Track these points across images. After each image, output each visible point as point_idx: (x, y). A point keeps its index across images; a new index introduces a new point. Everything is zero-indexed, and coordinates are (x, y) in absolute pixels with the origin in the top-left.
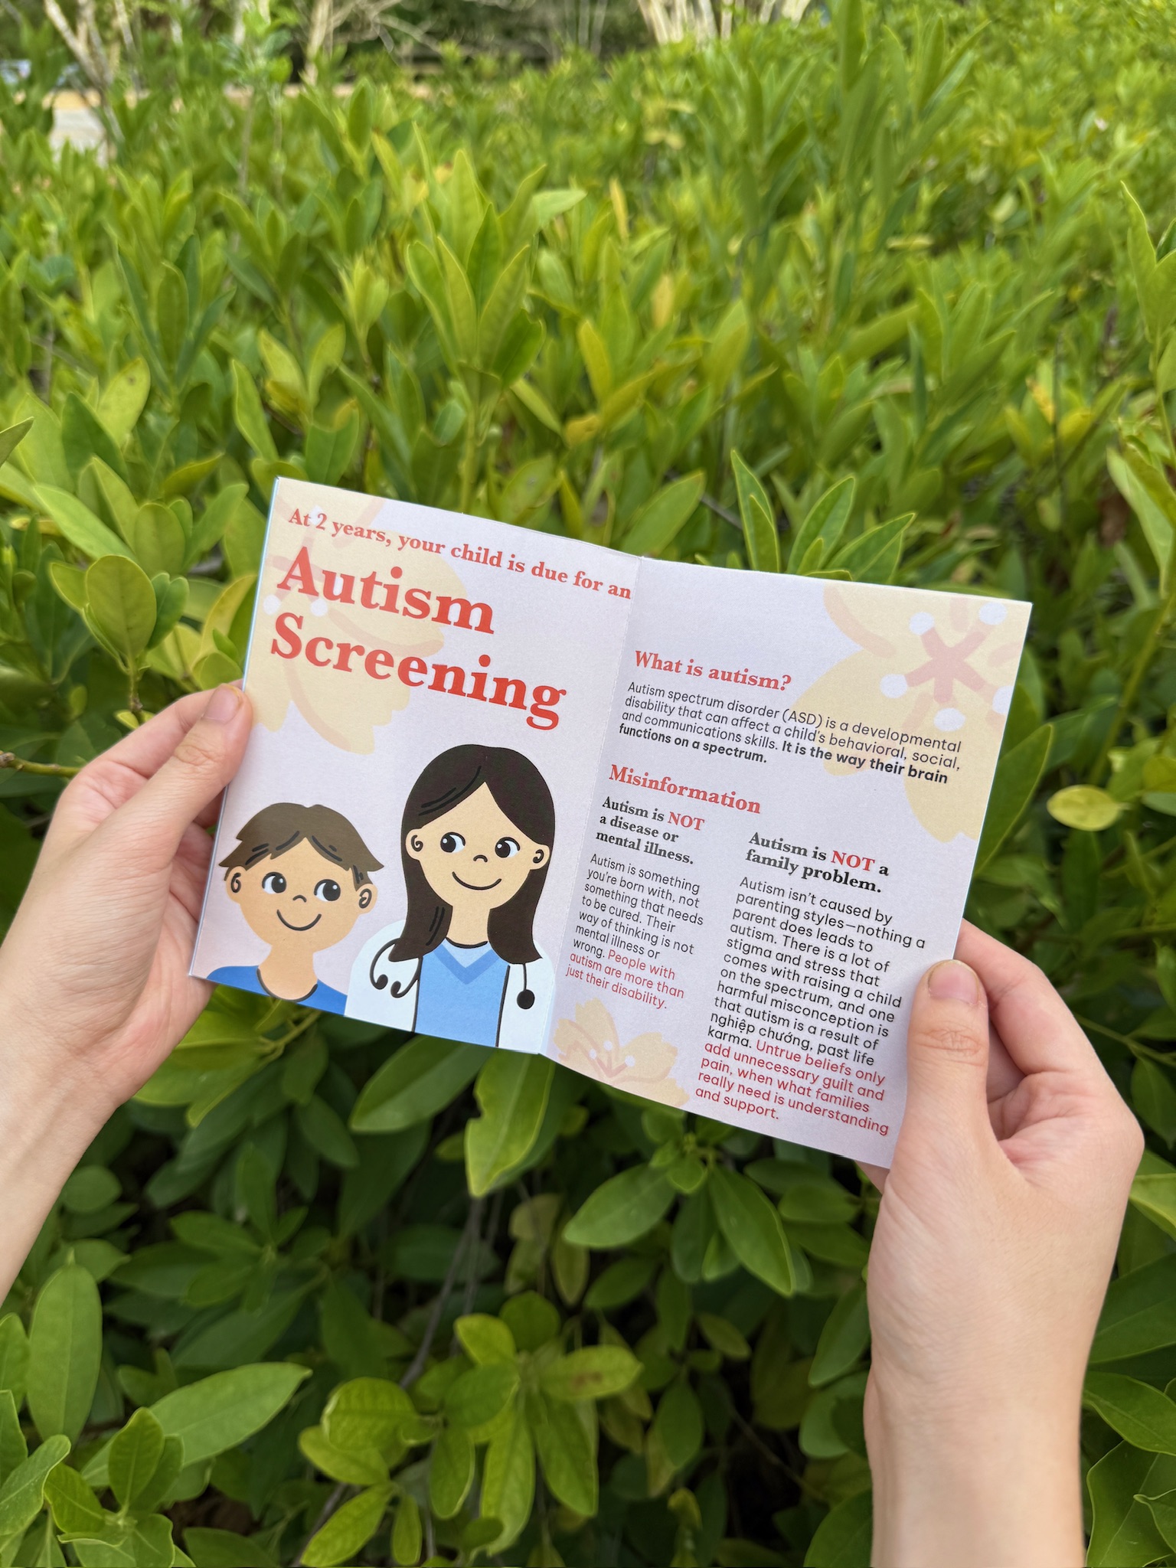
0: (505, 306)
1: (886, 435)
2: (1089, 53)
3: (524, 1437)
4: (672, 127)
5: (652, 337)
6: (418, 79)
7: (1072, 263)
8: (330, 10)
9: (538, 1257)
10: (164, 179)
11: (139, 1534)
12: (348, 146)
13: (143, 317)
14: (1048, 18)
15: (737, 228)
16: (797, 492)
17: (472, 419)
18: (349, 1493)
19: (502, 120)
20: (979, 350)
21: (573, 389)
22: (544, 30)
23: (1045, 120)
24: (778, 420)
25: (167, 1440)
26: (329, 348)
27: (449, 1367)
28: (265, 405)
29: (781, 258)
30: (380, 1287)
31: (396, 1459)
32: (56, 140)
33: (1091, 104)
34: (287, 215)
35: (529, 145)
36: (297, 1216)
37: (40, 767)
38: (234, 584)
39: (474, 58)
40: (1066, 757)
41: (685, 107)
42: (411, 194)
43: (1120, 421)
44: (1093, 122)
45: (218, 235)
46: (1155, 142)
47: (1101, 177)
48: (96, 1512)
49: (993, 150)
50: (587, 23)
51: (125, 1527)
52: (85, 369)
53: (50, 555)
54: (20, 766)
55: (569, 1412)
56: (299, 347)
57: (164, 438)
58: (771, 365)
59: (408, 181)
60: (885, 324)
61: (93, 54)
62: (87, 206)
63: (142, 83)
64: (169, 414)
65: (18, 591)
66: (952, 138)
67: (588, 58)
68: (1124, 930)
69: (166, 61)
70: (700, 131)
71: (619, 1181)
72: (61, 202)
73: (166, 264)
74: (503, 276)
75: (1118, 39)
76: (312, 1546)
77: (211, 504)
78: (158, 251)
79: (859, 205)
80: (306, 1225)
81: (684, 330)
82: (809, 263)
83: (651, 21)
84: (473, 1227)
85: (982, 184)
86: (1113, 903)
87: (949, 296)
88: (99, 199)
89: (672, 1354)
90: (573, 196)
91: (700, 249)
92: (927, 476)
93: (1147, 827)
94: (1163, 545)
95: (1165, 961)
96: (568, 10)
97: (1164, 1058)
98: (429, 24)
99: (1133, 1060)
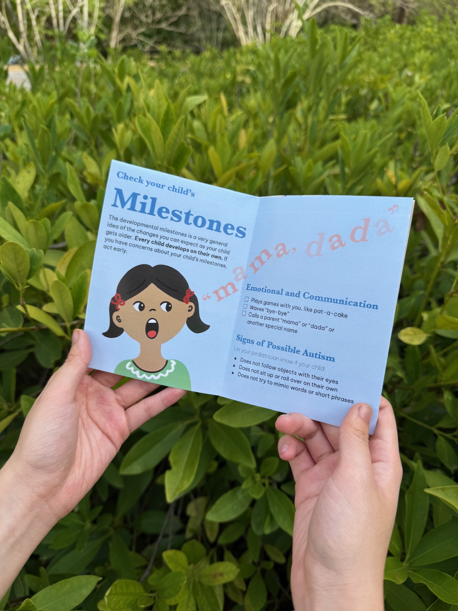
0: (175, 141)
2: (404, 47)
3: (192, 600)
4: (247, 76)
5: (238, 153)
6: (151, 59)
7: (401, 124)
8: (117, 33)
9: (198, 523)
12: (118, 81)
13: (34, 146)
14: (389, 36)
15: (271, 113)
19: (183, 74)
20: (365, 156)
21: (208, 174)
22: (199, 40)
23: (388, 72)
27: (160, 572)
28: (85, 181)
29: (288, 124)
30: (135, 536)
32: (8, 82)
33: (406, 66)
35: (192, 82)
36: (99, 509)
38: (69, 252)
39: (172, 51)
40: (405, 315)
41: (252, 68)
43: (421, 183)
44: (407, 73)
45: (67, 116)
46: (430, 80)
47: (410, 92)
49: (369, 83)
50: (216, 38)
52: (11, 167)
55: (211, 589)
56: (99, 158)
57: (41, 193)
58: (285, 164)
60: (329, 148)
61: (26, 51)
62: (19, 106)
63: (45, 60)
64: (45, 185)
66: (353, 79)
67: (216, 51)
68: (430, 384)
69: (53, 52)
70: (257, 77)
71: (229, 493)
72: (8, 104)
73: (42, 126)
74: (174, 128)
75: (415, 43)
77: (58, 220)
79: (318, 104)
80: (103, 512)
81: (250, 151)
82: (300, 125)
83: (239, 37)
84: (171, 511)
85: (365, 96)
86: (426, 374)
87: (353, 136)
88: (24, 103)
89: (254, 563)
90: (203, 98)
91: (258, 121)
93: (438, 343)
94: (439, 231)
95: (447, 396)
96: (208, 33)
97: (449, 436)
98: (155, 38)
99: (436, 436)
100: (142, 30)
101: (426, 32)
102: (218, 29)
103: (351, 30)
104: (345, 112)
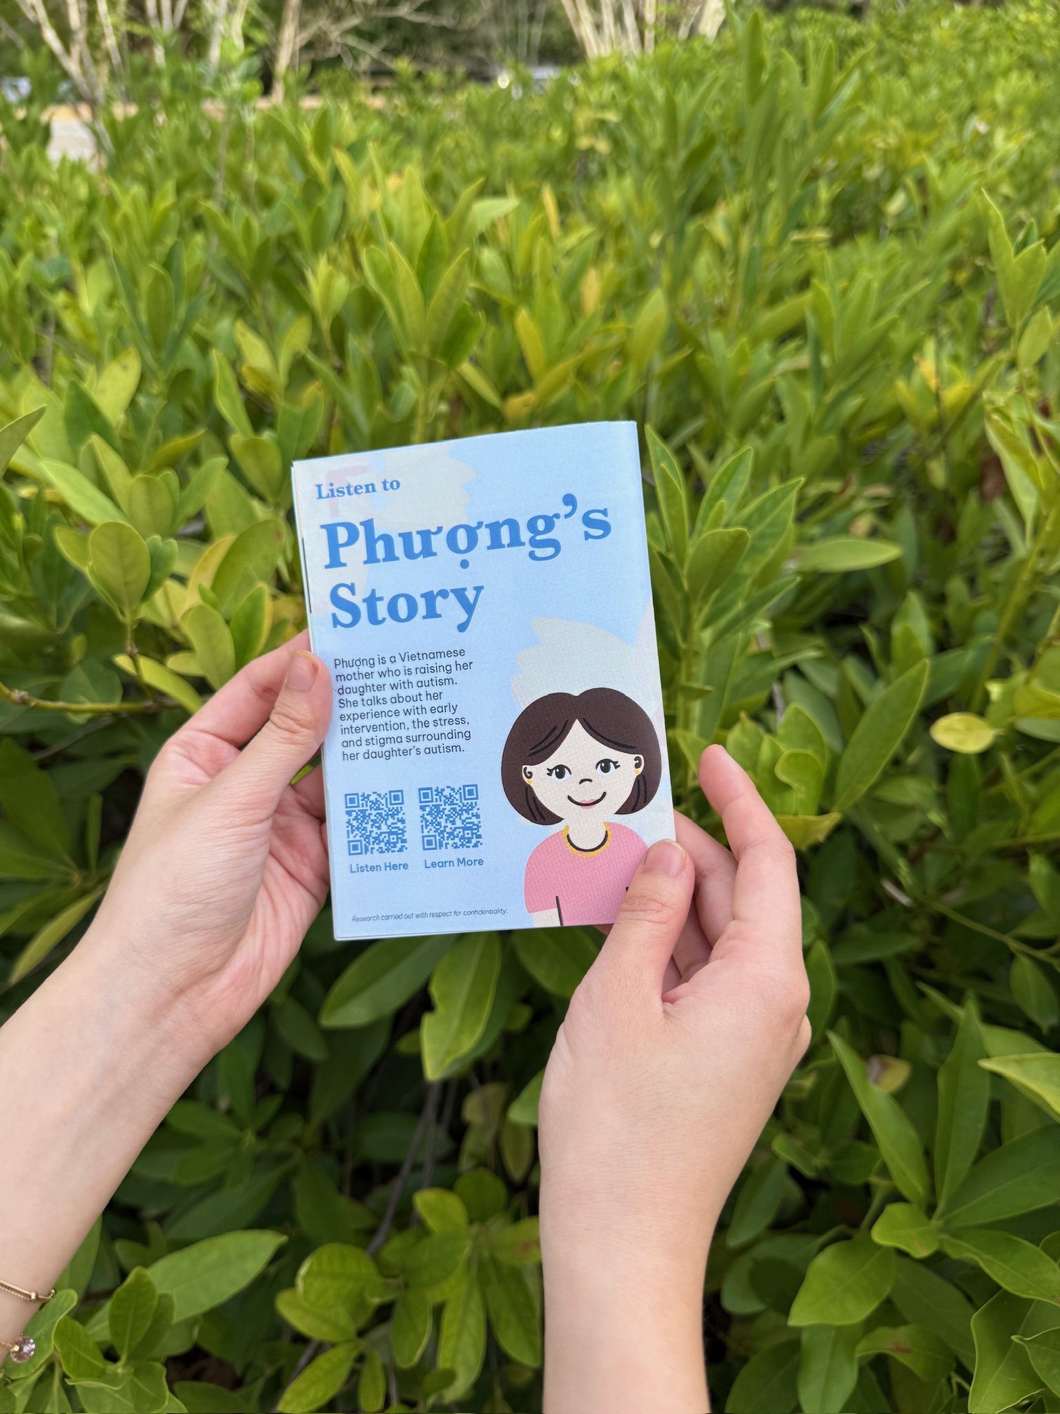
0: (449, 301)
1: (787, 406)
2: (971, 66)
3: (476, 1300)
4: (600, 135)
5: (581, 323)
6: (375, 90)
7: (959, 249)
8: (296, 30)
9: (488, 1139)
10: (151, 189)
11: (136, 1380)
12: (313, 159)
13: (134, 310)
14: (936, 34)
15: (657, 225)
16: (711, 457)
17: (422, 398)
18: (321, 1348)
19: (450, 129)
20: (867, 333)
21: (512, 370)
22: (488, 46)
23: (932, 124)
24: (695, 394)
25: (162, 1296)
26: (297, 336)
27: (409, 1236)
28: (241, 387)
29: (695, 251)
30: (349, 1166)
31: (363, 1321)
32: (54, 153)
33: (973, 109)
34: (259, 219)
35: (473, 152)
36: (274, 1103)
37: (50, 704)
38: (215, 544)
39: (424, 73)
40: (949, 688)
41: (612, 117)
42: (367, 201)
43: (992, 393)
44: (975, 127)
45: (199, 238)
46: (1031, 143)
47: (982, 174)
48: (99, 1362)
49: (886, 152)
50: (526, 40)
51: (123, 1374)
52: (83, 357)
53: (54, 521)
54: (33, 704)
55: (516, 1274)
56: (270, 334)
57: (153, 418)
58: (687, 346)
59: (365, 189)
60: (790, 307)
61: (85, 73)
62: (81, 210)
63: (128, 97)
64: (157, 396)
65: (26, 552)
66: (849, 143)
68: (1002, 841)
69: (150, 80)
70: (623, 139)
72: (58, 206)
73: (154, 266)
74: (447, 275)
75: (997, 51)
76: (288, 1395)
77: (195, 475)
78: (146, 252)
79: (762, 208)
80: (283, 1111)
81: (610, 316)
82: (722, 254)
83: (581, 38)
84: (430, 1112)
85: (877, 182)
86: (992, 818)
87: (842, 284)
88: (91, 205)
90: (508, 204)
91: (625, 243)
92: (825, 443)
93: (1020, 749)
94: (1028, 501)
95: (1038, 866)
96: (508, 28)
97: (1041, 954)
98: (384, 42)
99: (1012, 956)
100: (354, 21)
101: (1028, 23)
102: (532, 18)
103: (846, 20)
104: (827, 224)
